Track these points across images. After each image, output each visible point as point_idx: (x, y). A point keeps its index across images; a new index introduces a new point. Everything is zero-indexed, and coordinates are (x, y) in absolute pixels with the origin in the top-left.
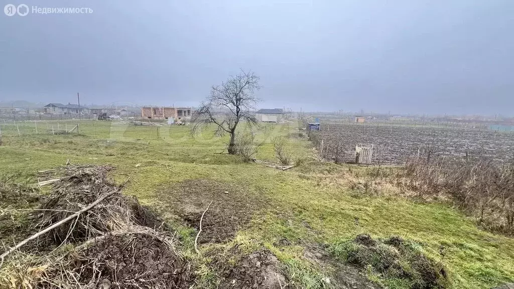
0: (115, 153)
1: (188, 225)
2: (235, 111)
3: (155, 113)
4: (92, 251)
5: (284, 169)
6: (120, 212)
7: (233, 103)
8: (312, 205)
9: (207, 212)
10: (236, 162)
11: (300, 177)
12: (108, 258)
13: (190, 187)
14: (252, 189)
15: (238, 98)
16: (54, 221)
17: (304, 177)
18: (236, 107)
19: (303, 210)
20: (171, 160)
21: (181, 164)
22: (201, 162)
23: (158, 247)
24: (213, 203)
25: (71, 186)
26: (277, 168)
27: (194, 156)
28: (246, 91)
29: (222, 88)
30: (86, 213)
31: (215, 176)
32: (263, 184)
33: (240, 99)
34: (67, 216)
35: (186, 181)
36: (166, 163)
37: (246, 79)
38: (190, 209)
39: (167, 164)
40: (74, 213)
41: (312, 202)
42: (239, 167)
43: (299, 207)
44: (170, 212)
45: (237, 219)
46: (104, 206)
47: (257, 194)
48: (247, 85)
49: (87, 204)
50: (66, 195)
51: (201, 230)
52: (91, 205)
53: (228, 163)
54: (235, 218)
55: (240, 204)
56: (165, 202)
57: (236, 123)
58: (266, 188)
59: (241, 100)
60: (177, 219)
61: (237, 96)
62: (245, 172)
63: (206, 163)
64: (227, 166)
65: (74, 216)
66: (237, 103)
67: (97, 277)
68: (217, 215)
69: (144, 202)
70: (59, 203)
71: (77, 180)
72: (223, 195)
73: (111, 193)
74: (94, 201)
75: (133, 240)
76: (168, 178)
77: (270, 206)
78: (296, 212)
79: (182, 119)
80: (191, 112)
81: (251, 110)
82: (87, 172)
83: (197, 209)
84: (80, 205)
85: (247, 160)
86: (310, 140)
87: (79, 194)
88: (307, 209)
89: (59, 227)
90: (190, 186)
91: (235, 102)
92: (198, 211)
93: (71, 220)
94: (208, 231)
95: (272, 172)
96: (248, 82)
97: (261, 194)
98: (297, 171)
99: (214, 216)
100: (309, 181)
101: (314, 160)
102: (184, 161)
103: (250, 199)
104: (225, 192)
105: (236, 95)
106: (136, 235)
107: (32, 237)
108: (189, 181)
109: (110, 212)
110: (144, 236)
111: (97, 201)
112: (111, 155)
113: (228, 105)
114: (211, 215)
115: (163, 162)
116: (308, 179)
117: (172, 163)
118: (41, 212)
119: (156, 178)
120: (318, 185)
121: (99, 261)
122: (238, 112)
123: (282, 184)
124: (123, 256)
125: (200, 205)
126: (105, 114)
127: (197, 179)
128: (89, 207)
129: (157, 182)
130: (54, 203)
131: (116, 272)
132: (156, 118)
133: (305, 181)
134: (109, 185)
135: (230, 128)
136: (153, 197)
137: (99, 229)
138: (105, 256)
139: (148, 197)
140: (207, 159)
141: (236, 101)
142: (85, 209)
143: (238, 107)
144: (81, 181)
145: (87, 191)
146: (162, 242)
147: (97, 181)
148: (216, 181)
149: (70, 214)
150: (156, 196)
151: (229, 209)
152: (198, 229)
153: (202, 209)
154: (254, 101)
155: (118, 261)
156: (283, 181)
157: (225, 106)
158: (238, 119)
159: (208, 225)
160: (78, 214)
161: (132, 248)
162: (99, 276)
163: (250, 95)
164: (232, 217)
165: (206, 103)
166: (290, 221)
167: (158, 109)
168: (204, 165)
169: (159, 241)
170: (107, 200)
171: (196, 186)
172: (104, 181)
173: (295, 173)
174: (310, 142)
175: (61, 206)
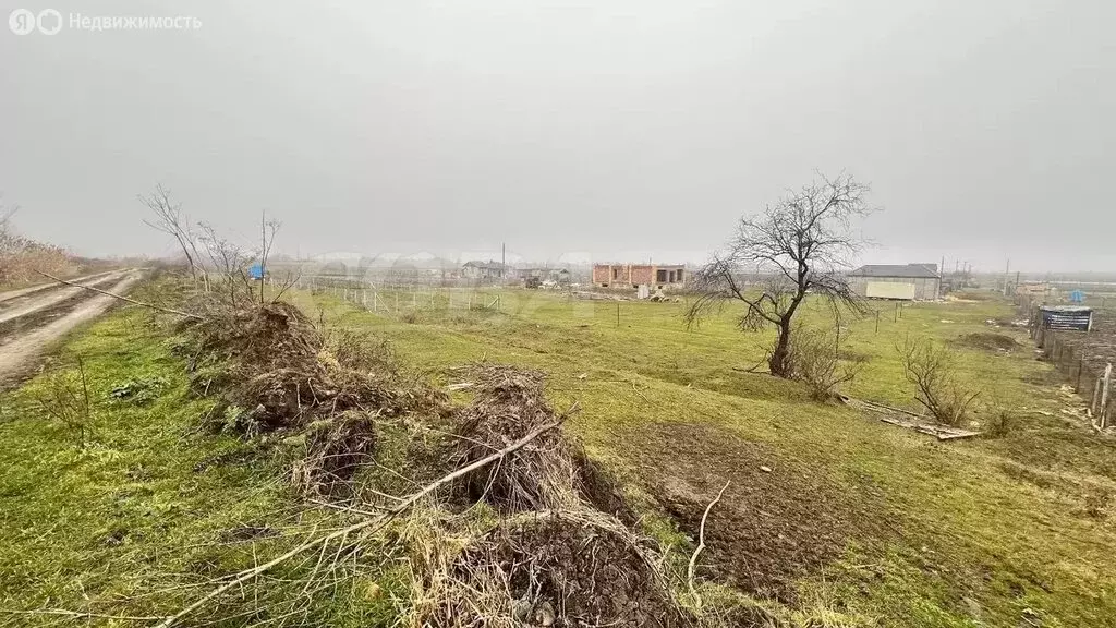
0: (548, 350)
1: (673, 524)
2: (794, 273)
3: (616, 277)
4: (528, 538)
5: (942, 437)
6: (559, 466)
7: (792, 253)
8: (1066, 577)
9: (716, 504)
10: (793, 398)
11: (1009, 472)
12: (553, 563)
13: (680, 439)
14: (837, 476)
15: (803, 240)
16: (472, 459)
17: (1025, 476)
18: (797, 263)
19: (1025, 583)
20: (641, 372)
21: (661, 385)
22: (704, 386)
23: (636, 569)
24: (731, 487)
25: (494, 403)
26: (917, 430)
27: (688, 370)
28: (827, 222)
29: (764, 219)
30: (511, 455)
31: (737, 423)
32: (870, 466)
33: (809, 244)
34: (487, 455)
35: (669, 423)
36: (633, 377)
37: (830, 192)
38: (677, 488)
39: (634, 381)
40: (496, 452)
41: (1066, 566)
42: (797, 409)
43: (1009, 568)
44: (639, 485)
45: (795, 544)
46: (537, 450)
47: (854, 491)
48: (832, 208)
49: (515, 439)
50: (487, 417)
51: (702, 545)
52: (519, 443)
53: (767, 396)
54: (789, 541)
55: (803, 509)
56: (628, 459)
57: (797, 301)
58: (882, 482)
59: (814, 245)
60: (651, 505)
61: (800, 238)
62: (816, 427)
63: (714, 388)
64: (765, 403)
65: (496, 456)
66: (800, 252)
67: (534, 591)
68: (742, 520)
69: (593, 453)
70: (479, 429)
71: (504, 395)
72: (755, 473)
73: (547, 426)
74: (524, 436)
75: (594, 540)
76: (635, 410)
77: (894, 538)
78: (996, 583)
79: (664, 288)
80: (684, 275)
81: (837, 268)
82: (518, 383)
83: (694, 492)
84: (504, 439)
85: (821, 396)
86: (1046, 357)
87: (504, 419)
88: (1046, 584)
89: (476, 469)
90: (679, 436)
91: (796, 251)
92: (696, 498)
93: (491, 463)
94: (720, 553)
95: (900, 437)
96: (834, 201)
97: (866, 495)
98: (995, 451)
99: (734, 520)
100: (1052, 494)
101: (1068, 425)
102: (667, 378)
103: (833, 502)
104: (764, 468)
105: (800, 234)
106: (598, 530)
107: (446, 479)
108: (678, 424)
109: (545, 462)
110: (611, 535)
111: (528, 438)
112: (541, 352)
113: (777, 258)
114: (728, 517)
115: (627, 375)
116: (1043, 484)
117: (643, 379)
118: (456, 438)
119: (614, 408)
120: (1093, 514)
121: (540, 562)
122: (801, 275)
123: (937, 481)
124: (577, 568)
125: (702, 485)
126: (536, 279)
127: (694, 422)
128: (516, 446)
129: (614, 414)
130: (471, 428)
131: (566, 596)
132: (616, 286)
133: (1027, 486)
134: (545, 410)
135: (779, 311)
136: (607, 444)
137: (526, 490)
138: (548, 558)
139: (600, 443)
140: (716, 381)
141: (800, 249)
142: (510, 448)
143: (802, 263)
144: (508, 397)
145: (516, 416)
146: (642, 561)
147: (530, 401)
148: (740, 435)
149: (490, 451)
150: (612, 445)
151: (771, 512)
152: (697, 540)
153: (705, 497)
154: (850, 246)
155: (570, 575)
156: (940, 472)
157: (769, 261)
158: (802, 293)
159: (719, 538)
160: (501, 454)
161: (591, 556)
162: (538, 592)
163: (839, 232)
164: (781, 536)
165: (724, 255)
166: (975, 605)
167: (620, 268)
168: (711, 394)
169: (637, 556)
170: (541, 439)
171: (691, 440)
172: (539, 404)
173: (989, 459)
174: (1045, 367)
175: (481, 434)
